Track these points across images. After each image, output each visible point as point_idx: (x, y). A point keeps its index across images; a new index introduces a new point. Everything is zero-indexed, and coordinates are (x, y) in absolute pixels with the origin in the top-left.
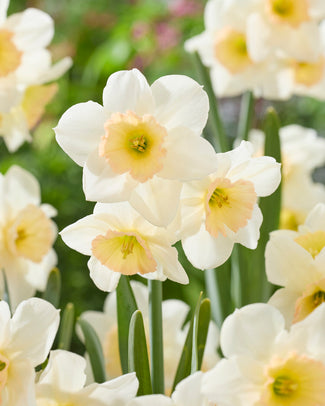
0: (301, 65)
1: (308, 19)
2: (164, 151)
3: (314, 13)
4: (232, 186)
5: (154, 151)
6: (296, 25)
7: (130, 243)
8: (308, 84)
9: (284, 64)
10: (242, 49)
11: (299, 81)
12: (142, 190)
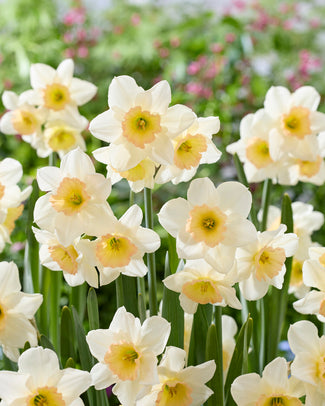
0: (304, 163)
1: (309, 132)
2: (225, 229)
3: (313, 128)
4: (274, 251)
5: (219, 228)
6: (302, 137)
7: (206, 286)
8: (309, 176)
9: (293, 162)
10: (266, 151)
11: (303, 173)
12: (212, 252)
